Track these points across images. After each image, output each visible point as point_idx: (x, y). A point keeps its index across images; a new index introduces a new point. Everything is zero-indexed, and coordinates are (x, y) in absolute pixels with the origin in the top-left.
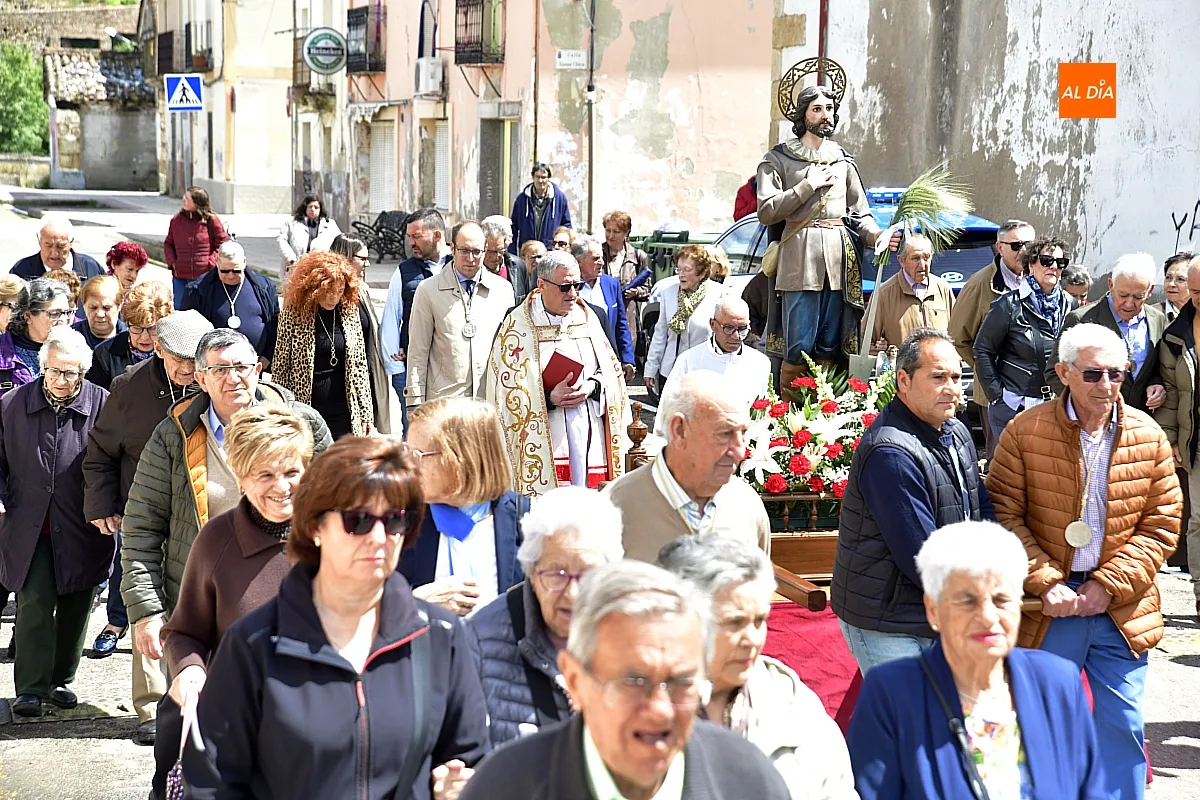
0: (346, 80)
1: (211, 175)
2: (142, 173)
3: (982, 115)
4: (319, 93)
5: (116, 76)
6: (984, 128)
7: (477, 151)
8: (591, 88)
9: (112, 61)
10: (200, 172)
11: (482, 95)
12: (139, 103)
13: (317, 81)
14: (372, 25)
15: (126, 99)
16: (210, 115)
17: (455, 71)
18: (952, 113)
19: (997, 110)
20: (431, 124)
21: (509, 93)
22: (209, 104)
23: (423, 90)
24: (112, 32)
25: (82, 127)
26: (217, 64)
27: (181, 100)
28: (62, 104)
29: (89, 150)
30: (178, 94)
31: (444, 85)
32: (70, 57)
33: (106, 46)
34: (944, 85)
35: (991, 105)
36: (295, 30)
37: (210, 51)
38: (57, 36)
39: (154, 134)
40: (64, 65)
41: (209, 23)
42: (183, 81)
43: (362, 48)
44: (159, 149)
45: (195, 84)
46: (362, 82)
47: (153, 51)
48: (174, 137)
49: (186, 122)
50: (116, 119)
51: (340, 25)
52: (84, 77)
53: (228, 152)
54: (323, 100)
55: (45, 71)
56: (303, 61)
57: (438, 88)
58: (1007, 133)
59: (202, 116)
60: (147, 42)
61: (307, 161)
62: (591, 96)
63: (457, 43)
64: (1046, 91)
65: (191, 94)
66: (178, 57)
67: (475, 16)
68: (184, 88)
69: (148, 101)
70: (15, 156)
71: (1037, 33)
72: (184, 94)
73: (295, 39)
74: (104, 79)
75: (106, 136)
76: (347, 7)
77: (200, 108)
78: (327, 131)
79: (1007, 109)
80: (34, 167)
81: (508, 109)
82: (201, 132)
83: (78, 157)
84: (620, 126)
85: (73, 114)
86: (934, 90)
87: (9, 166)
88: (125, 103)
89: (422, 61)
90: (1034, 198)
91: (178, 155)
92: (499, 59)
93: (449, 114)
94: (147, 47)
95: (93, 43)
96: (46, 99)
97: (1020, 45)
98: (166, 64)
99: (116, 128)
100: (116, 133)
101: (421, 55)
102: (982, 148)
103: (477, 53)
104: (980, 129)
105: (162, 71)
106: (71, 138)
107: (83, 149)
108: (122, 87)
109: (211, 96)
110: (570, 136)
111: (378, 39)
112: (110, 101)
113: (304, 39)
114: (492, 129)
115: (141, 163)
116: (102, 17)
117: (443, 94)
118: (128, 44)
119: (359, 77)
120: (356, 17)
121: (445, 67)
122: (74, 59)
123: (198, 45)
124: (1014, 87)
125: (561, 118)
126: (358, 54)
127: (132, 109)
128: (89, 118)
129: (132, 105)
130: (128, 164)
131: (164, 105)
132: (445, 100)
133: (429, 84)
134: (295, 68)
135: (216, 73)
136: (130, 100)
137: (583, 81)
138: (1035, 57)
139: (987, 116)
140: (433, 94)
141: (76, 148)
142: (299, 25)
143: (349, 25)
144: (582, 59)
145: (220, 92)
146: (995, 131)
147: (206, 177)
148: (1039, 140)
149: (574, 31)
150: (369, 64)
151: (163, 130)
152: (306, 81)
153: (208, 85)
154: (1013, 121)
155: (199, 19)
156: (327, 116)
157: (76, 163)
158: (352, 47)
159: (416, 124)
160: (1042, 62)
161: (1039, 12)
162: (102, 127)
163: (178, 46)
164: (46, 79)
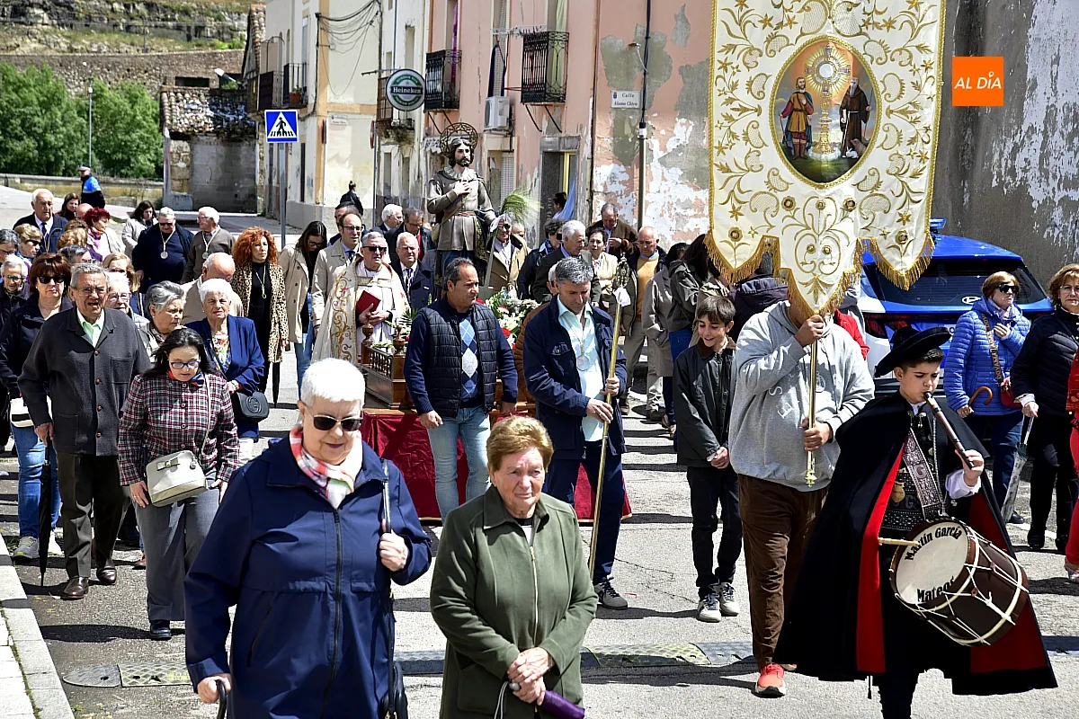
0: (423, 115)
1: (302, 199)
2: (242, 196)
3: (1001, 154)
4: (400, 127)
5: (223, 111)
6: (1003, 165)
7: (539, 180)
8: (642, 125)
9: (219, 97)
10: (293, 195)
11: (544, 130)
12: (242, 135)
13: (397, 116)
14: (448, 67)
15: (230, 131)
16: (303, 146)
17: (521, 110)
18: (974, 152)
19: (1016, 149)
20: (497, 155)
21: (569, 129)
22: (303, 136)
23: (492, 125)
24: (220, 72)
25: (191, 155)
26: (311, 101)
27: (279, 132)
28: (175, 136)
29: (197, 175)
30: (275, 129)
31: (511, 121)
32: (183, 95)
33: (215, 85)
34: (966, 126)
35: (1010, 145)
36: (380, 71)
37: (305, 89)
38: (172, 75)
39: (255, 162)
40: (178, 101)
41: (304, 64)
42: (281, 115)
43: (439, 87)
44: (258, 176)
45: (291, 119)
46: (438, 118)
47: (255, 89)
48: (271, 165)
49: (282, 152)
50: (222, 149)
51: (420, 66)
52: (195, 112)
53: (318, 179)
54: (402, 134)
55: (162, 105)
56: (386, 98)
57: (505, 124)
58: (1025, 170)
59: (296, 146)
60: (250, 81)
61: (388, 187)
62: (644, 132)
63: (523, 84)
64: (1062, 133)
65: (288, 128)
66: (277, 95)
67: (540, 59)
68: (282, 122)
69: (249, 133)
70: (133, 180)
71: (1054, 79)
72: (281, 127)
73: (380, 80)
74: (211, 113)
75: (213, 164)
76: (426, 50)
77: (295, 140)
78: (406, 161)
79: (1025, 149)
80: (150, 190)
81: (568, 143)
82: (294, 161)
83: (188, 182)
84: (668, 160)
85: (184, 144)
86: (957, 130)
87: (129, 189)
88: (229, 135)
89: (492, 100)
90: (1048, 230)
91: (274, 181)
92: (560, 99)
93: (515, 147)
94: (249, 85)
95: (203, 82)
96: (161, 130)
97: (1039, 90)
98: (266, 101)
99: (221, 156)
100: (220, 161)
101: (490, 94)
102: (1001, 184)
103: (540, 93)
104: (1000, 166)
105: (263, 107)
106: (182, 165)
107: (192, 175)
108: (227, 120)
109: (305, 128)
110: (622, 168)
111: (453, 80)
112: (217, 133)
113: (387, 79)
114: (552, 160)
115: (243, 187)
116: (213, 60)
117: (509, 129)
118: (234, 84)
119: (436, 113)
120: (434, 60)
121: (512, 105)
122: (187, 95)
123: (295, 84)
124: (1032, 129)
125: (615, 152)
126: (435, 93)
127: (235, 140)
128: (198, 148)
129: (235, 136)
130: (230, 188)
131: (264, 138)
132: (511, 134)
133: (497, 120)
134: (379, 104)
135: (310, 109)
136: (234, 132)
137: (635, 119)
138: (1053, 100)
139: (1006, 155)
140: (501, 129)
141: (186, 174)
142: (384, 67)
143: (428, 67)
144: (635, 99)
145: (312, 125)
146: (1013, 168)
147: (298, 201)
148: (1055, 177)
149: (629, 74)
150: (444, 101)
151: (262, 158)
152: (388, 116)
153: (303, 120)
154: (1031, 159)
155: (297, 60)
156: (406, 147)
157: (185, 187)
158: (430, 86)
159: (485, 155)
160: (1059, 106)
161: (1056, 61)
162: (209, 155)
163: (278, 85)
164: (162, 113)
